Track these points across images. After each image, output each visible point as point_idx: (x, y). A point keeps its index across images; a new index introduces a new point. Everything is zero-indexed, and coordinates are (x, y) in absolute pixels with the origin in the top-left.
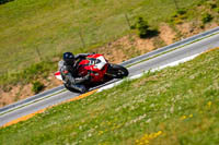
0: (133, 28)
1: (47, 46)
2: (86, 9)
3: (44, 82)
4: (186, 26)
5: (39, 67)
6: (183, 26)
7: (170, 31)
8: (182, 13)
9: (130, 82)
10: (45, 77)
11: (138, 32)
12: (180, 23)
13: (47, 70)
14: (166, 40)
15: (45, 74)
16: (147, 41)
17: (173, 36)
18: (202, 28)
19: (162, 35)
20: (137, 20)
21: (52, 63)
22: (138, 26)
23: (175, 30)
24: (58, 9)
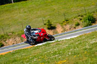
0: (45, 24)
1: (7, 28)
2: (25, 14)
3: (4, 43)
4: (68, 26)
5: (2, 36)
6: (67, 26)
7: (61, 28)
8: (67, 21)
9: (49, 44)
10: (5, 41)
11: (47, 26)
12: (66, 25)
13: (6, 38)
14: (58, 31)
15: (5, 40)
16: (50, 31)
17: (62, 30)
18: (75, 28)
19: (57, 29)
20: (47, 21)
21: (8, 35)
22: (47, 24)
23: (63, 28)
24: (13, 12)
